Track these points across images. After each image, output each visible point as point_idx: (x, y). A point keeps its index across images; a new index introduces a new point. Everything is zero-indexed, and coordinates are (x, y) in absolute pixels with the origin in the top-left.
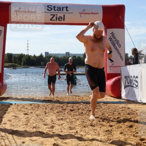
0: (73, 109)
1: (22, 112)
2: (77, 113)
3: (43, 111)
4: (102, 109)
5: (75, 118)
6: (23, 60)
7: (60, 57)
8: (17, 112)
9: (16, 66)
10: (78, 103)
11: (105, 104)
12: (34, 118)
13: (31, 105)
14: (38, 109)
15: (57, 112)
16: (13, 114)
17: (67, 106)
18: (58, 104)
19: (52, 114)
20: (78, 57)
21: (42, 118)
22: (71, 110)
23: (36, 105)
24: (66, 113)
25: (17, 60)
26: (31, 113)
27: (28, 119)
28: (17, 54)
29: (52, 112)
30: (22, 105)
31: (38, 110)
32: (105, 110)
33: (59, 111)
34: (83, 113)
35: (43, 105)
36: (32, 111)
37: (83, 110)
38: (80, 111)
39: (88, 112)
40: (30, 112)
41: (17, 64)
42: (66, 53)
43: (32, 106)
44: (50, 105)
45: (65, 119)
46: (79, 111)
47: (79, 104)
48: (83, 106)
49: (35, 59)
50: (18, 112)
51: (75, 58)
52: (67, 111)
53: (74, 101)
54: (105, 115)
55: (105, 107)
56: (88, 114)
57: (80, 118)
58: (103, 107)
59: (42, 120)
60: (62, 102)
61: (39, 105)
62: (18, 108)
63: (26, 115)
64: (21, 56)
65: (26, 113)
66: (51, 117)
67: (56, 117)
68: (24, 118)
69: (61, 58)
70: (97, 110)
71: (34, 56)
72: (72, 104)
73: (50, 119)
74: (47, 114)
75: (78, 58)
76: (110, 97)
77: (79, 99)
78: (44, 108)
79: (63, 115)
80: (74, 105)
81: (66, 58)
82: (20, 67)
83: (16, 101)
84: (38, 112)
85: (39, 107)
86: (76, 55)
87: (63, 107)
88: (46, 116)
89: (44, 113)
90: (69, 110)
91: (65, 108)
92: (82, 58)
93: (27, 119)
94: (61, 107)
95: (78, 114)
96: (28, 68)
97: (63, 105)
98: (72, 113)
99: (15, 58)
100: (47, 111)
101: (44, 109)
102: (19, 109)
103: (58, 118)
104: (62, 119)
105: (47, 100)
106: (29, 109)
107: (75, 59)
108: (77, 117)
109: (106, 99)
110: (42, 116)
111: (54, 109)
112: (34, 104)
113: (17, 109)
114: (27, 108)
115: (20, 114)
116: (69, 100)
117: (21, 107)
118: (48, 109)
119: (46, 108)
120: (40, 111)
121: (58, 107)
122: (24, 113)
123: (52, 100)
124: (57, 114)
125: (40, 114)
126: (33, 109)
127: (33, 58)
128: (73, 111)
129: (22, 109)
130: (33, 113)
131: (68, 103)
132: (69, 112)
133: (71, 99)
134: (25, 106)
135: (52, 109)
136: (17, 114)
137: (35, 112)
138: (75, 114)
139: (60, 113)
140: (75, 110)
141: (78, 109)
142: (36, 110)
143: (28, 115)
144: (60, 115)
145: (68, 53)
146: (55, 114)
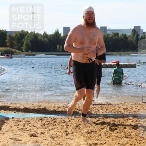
1: (27, 132)
2: (122, 134)
3: (63, 130)
5: (119, 143)
6: (25, 42)
8: (18, 133)
9: (13, 52)
10: (123, 117)
12: (46, 142)
13: (41, 120)
14: (54, 127)
15: (86, 133)
16: (11, 135)
19: (78, 135)
20: (123, 35)
21: (61, 142)
24: (103, 135)
25: (15, 42)
26: (42, 133)
27: (38, 144)
28: (15, 32)
29: (78, 131)
30: (26, 120)
31: (54, 129)
33: (90, 131)
35: (62, 120)
36: (43, 130)
38: (128, 130)
40: (39, 131)
41: (15, 49)
42: (101, 28)
43: (43, 122)
44: (74, 120)
45: (101, 144)
46: (125, 130)
47: (124, 119)
48: (132, 121)
49: (47, 40)
50: (20, 132)
51: (116, 37)
52: (105, 130)
53: (117, 113)
57: (127, 143)
60: (95, 115)
61: (55, 120)
62: (19, 125)
63: (33, 137)
64: (22, 35)
65: (34, 133)
66: (77, 140)
67: (86, 141)
68: (30, 142)
71: (44, 34)
72: (112, 119)
73: (74, 144)
74: (69, 136)
75: (122, 37)
77: (124, 109)
78: (64, 125)
79: (97, 138)
80: (116, 120)
82: (19, 53)
83: (15, 113)
84: (54, 132)
85: (56, 123)
86: (118, 32)
88: (69, 139)
89: (64, 134)
90: (108, 129)
92: (130, 36)
93: (35, 144)
94: (94, 123)
95: (124, 135)
96: (34, 55)
97: (98, 121)
98: (114, 133)
99: (12, 38)
100: (69, 130)
101: (63, 126)
102: (21, 127)
103: (89, 142)
104: (96, 144)
106: (39, 126)
107: (116, 40)
108: (121, 142)
110: (61, 139)
111: (81, 126)
112: (46, 119)
113: (18, 126)
114: (35, 126)
115: (23, 135)
116: (107, 112)
117: (24, 123)
118: (71, 127)
119: (68, 125)
120: (57, 131)
121: (89, 123)
122: (29, 134)
123: (78, 111)
124: (87, 136)
125: (58, 135)
126: (45, 126)
127: (42, 39)
128: (115, 130)
129: (26, 127)
130: (46, 133)
131: (106, 116)
132: (107, 132)
133: (112, 109)
134: (31, 122)
135: (77, 127)
136: (18, 136)
137: (49, 132)
138: (118, 136)
139: (93, 134)
140: (117, 128)
141: (124, 127)
142: (50, 128)
143: (37, 136)
144: (92, 136)
145: (104, 29)
146: (83, 136)
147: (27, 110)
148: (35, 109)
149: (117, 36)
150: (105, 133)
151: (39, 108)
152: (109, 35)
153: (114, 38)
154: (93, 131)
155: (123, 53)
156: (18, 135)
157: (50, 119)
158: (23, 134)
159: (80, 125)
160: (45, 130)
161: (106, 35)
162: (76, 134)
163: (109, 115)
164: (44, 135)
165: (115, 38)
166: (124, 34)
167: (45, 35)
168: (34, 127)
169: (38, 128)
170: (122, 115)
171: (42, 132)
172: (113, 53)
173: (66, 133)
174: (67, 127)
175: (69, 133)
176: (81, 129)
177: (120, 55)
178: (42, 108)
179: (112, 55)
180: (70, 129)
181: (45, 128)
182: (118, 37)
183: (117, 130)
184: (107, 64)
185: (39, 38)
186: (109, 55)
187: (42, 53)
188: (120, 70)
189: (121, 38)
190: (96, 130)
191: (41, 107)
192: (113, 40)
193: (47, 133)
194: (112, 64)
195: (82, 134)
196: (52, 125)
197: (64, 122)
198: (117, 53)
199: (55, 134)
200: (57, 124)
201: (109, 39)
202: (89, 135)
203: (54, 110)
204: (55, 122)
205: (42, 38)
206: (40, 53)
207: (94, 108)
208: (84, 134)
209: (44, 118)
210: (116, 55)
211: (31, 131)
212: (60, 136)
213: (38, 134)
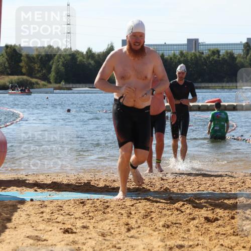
0: (215, 216)
1: (57, 224)
2: (228, 228)
3: (121, 222)
6: (54, 67)
7: (168, 54)
8: (42, 226)
9: (34, 84)
12: (92, 243)
13: (83, 203)
14: (106, 216)
15: (164, 226)
16: (29, 231)
19: (148, 230)
20: (227, 53)
21: (119, 243)
22: (208, 220)
23: (98, 203)
24: (193, 230)
25: (37, 66)
26: (84, 227)
27: (77, 246)
29: (148, 224)
30: (55, 204)
31: (106, 219)
33: (169, 223)
35: (119, 203)
36: (85, 222)
40: (79, 224)
41: (36, 78)
42: (189, 40)
43: (86, 208)
44: (142, 204)
45: (191, 246)
46: (233, 221)
49: (92, 62)
50: (44, 226)
51: (215, 57)
52: (197, 221)
53: (217, 191)
57: (237, 244)
59: (120, 248)
60: (177, 194)
61: (107, 204)
62: (42, 213)
63: (67, 235)
65: (70, 226)
66: (147, 240)
67: (162, 241)
68: (63, 243)
69: (171, 59)
71: (87, 52)
74: (132, 232)
75: (226, 58)
77: (231, 184)
78: (123, 212)
79: (183, 235)
81: (189, 58)
82: (44, 86)
83: (36, 191)
84: (105, 226)
85: (109, 210)
86: (219, 48)
87: (183, 209)
88: (132, 237)
89: (124, 229)
90: (202, 220)
92: (239, 55)
94: (177, 209)
95: (232, 231)
96: (70, 89)
97: (183, 205)
98: (213, 228)
99: (30, 59)
100: (132, 222)
101: (122, 214)
102: (46, 216)
103: (168, 243)
104: (180, 247)
105: (132, 187)
106: (78, 214)
107: (216, 61)
110: (118, 237)
111: (153, 215)
112: (91, 202)
113: (41, 215)
114: (71, 214)
115: (51, 230)
116: (200, 189)
117: (52, 209)
118: (136, 217)
119: (131, 214)
120: (111, 223)
121: (168, 210)
122: (61, 229)
123: (148, 187)
124: (164, 231)
125: (113, 231)
126: (90, 215)
127: (85, 60)
128: (214, 222)
129: (56, 216)
130: (91, 227)
131: (198, 197)
132: (200, 226)
133: (208, 185)
134: (64, 207)
135: (147, 215)
136: (41, 232)
137: (96, 225)
138: (221, 233)
139: (175, 228)
140: (219, 218)
141: (230, 215)
142: (99, 218)
143: (75, 233)
144: (173, 233)
145: (193, 43)
146: (157, 232)
147: (57, 187)
148: (71, 185)
149: (216, 55)
150: (196, 227)
151: (79, 183)
152: (203, 53)
153: (211, 58)
154: (175, 224)
155: (227, 85)
156: (41, 230)
157: (98, 201)
158: (50, 228)
159: (152, 212)
160: (89, 222)
161: (198, 54)
162: (145, 228)
163: (204, 194)
164: (88, 231)
165: (213, 59)
166: (229, 51)
167: (89, 54)
168: (70, 217)
169: (76, 218)
170: (227, 194)
171: (84, 224)
172: (210, 85)
173: (127, 227)
174: (129, 216)
175: (133, 227)
176: (153, 219)
177: (223, 88)
178: (84, 183)
179: (208, 88)
180: (134, 220)
181: (89, 218)
182: (219, 57)
183: (219, 222)
184: (200, 104)
185: (79, 59)
186: (203, 88)
187: (84, 85)
188: (223, 115)
189: (224, 58)
190: (181, 222)
191: (82, 181)
192: (210, 62)
193: (94, 227)
194: (209, 104)
195: (156, 228)
196: (101, 212)
197: (123, 207)
198: (217, 85)
199: (108, 228)
200: (110, 212)
201: (203, 61)
202: (167, 230)
203: (106, 187)
204: (108, 206)
205: (84, 58)
206: (81, 85)
207: (177, 182)
208: (159, 228)
209: (88, 199)
210: (214, 88)
211: (64, 223)
212: (116, 233)
213: (76, 228)
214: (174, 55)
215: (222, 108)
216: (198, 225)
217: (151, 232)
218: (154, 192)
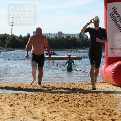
0: (68, 100)
1: (7, 103)
2: (73, 104)
3: (32, 102)
4: (102, 100)
5: (70, 111)
6: (7, 42)
7: (51, 37)
11: (106, 94)
12: (21, 110)
13: (17, 95)
15: (48, 104)
17: (60, 96)
18: (50, 94)
19: (42, 105)
20: (73, 37)
21: (31, 110)
22: (65, 101)
23: (23, 95)
24: (59, 105)
26: (18, 104)
27: (15, 111)
30: (7, 95)
31: (26, 101)
32: (105, 101)
33: (50, 102)
34: (79, 105)
35: (31, 95)
36: (18, 102)
37: (80, 100)
38: (76, 102)
39: (86, 103)
40: (16, 103)
42: (59, 32)
43: (19, 97)
44: (40, 95)
45: (58, 111)
46: (74, 101)
47: (74, 94)
48: (79, 96)
49: (21, 40)
50: (2, 104)
52: (61, 102)
54: (106, 106)
55: (106, 98)
56: (85, 105)
57: (76, 110)
58: (104, 98)
59: (31, 112)
60: (54, 91)
61: (27, 95)
62: (2, 98)
63: (11, 107)
64: (5, 37)
65: (12, 104)
66: (42, 109)
67: (48, 109)
68: (9, 110)
69: (52, 39)
70: (97, 101)
71: (20, 36)
72: (66, 94)
73: (40, 111)
74: (36, 106)
75: (73, 39)
76: (112, 86)
78: (33, 98)
79: (55, 107)
80: (69, 95)
81: (59, 39)
82: (3, 49)
84: (26, 104)
85: (27, 97)
86: (70, 35)
87: (56, 97)
88: (36, 108)
89: (33, 105)
90: (63, 101)
91: (58, 98)
92: (77, 38)
93: (13, 112)
94: (54, 97)
95: (74, 105)
97: (56, 95)
98: (67, 104)
100: (36, 102)
101: (32, 99)
102: (3, 100)
103: (50, 110)
104: (54, 111)
105: (36, 89)
106: (15, 99)
107: (69, 41)
108: (72, 110)
109: (107, 88)
110: (31, 108)
111: (44, 99)
112: (20, 94)
114: (13, 99)
115: (5, 105)
117: (5, 97)
118: (38, 100)
119: (36, 99)
120: (28, 102)
121: (50, 97)
122: (9, 105)
123: (43, 89)
124: (48, 105)
125: (29, 105)
126: (20, 99)
127: (19, 39)
128: (67, 102)
129: (7, 100)
130: (20, 104)
131: (62, 92)
132: (62, 103)
134: (10, 96)
135: (42, 99)
136: (1, 106)
137: (22, 103)
138: (70, 106)
139: (52, 104)
140: (69, 100)
141: (74, 99)
142: (24, 100)
143: (14, 106)
144: (52, 106)
145: (60, 33)
146: (46, 106)
147: (7, 88)
148: (13, 88)
150: (61, 104)
151: (16, 87)
152: (64, 37)
153: (67, 39)
154: (53, 103)
155: (73, 49)
159: (44, 98)
160: (20, 102)
161: (62, 38)
162: (41, 104)
164: (19, 105)
165: (68, 39)
166: (74, 37)
167: (20, 37)
169: (15, 101)
171: (18, 103)
172: (67, 49)
173: (34, 104)
174: (35, 100)
175: (37, 104)
176: (44, 101)
177: (71, 51)
178: (18, 87)
179: (66, 51)
181: (20, 100)
182: (70, 39)
183: (69, 102)
184: (63, 57)
185: (16, 39)
186: (64, 51)
187: (18, 49)
191: (17, 86)
192: (66, 40)
193: (21, 104)
194: (66, 57)
195: (45, 104)
196: (24, 98)
197: (33, 96)
198: (69, 49)
200: (28, 98)
201: (64, 40)
202: (50, 105)
203: (26, 88)
204: (27, 96)
206: (17, 49)
208: (47, 104)
210: (68, 51)
211: (10, 103)
212: (30, 106)
213: (15, 105)
214: (53, 38)
215: (71, 58)
216: (61, 103)
217: (43, 106)
218: (45, 90)
